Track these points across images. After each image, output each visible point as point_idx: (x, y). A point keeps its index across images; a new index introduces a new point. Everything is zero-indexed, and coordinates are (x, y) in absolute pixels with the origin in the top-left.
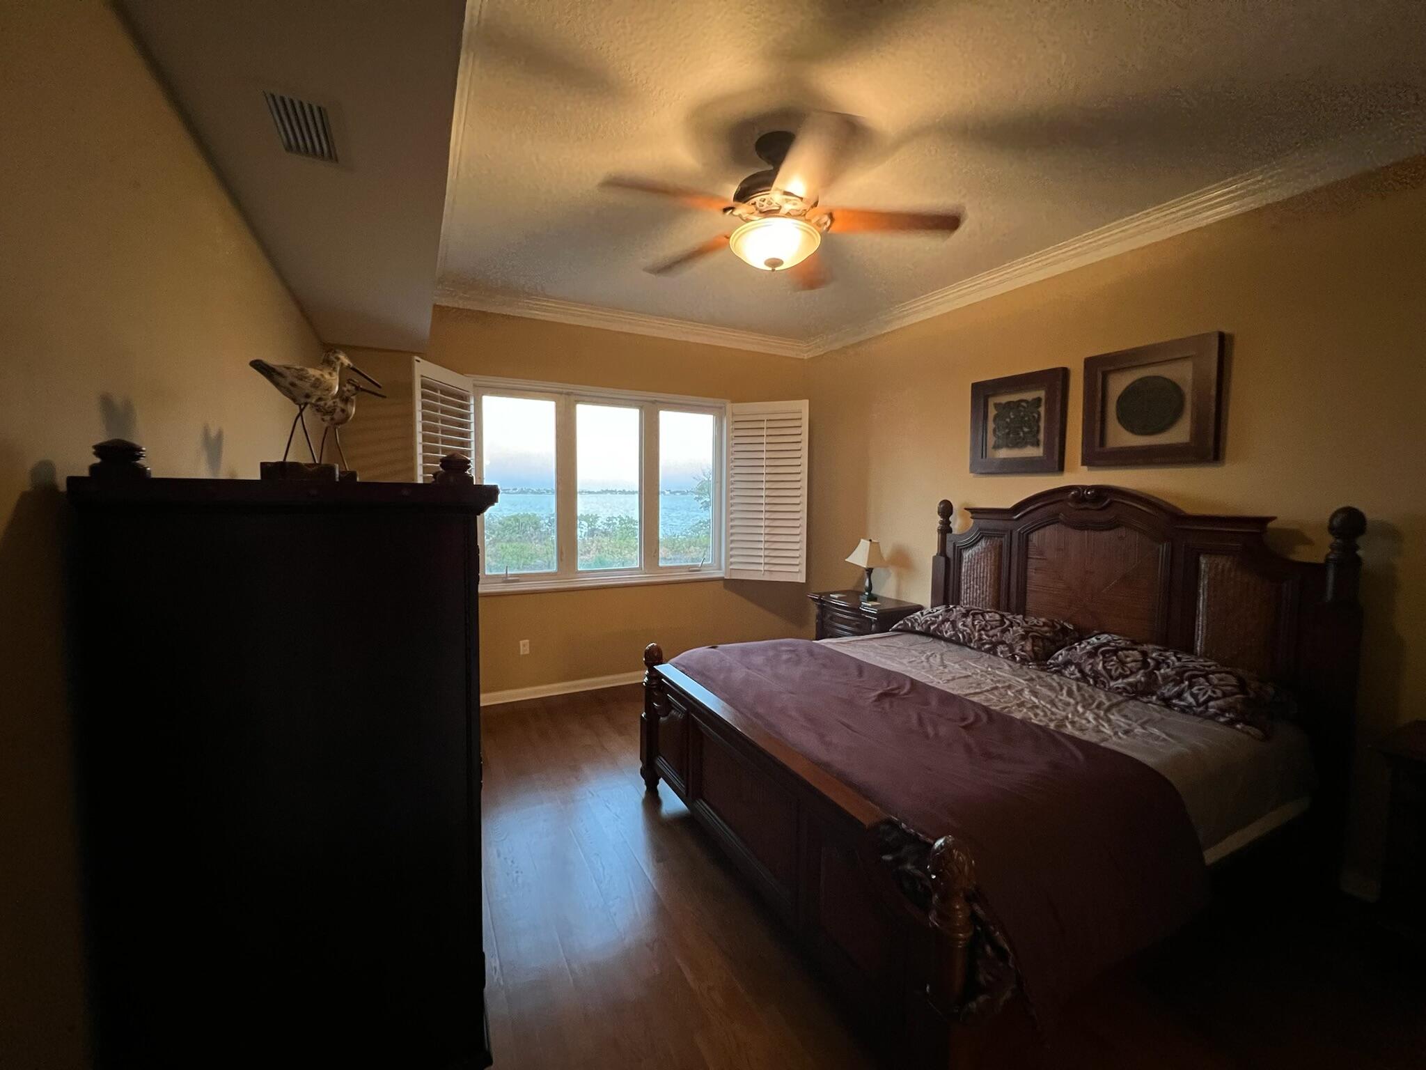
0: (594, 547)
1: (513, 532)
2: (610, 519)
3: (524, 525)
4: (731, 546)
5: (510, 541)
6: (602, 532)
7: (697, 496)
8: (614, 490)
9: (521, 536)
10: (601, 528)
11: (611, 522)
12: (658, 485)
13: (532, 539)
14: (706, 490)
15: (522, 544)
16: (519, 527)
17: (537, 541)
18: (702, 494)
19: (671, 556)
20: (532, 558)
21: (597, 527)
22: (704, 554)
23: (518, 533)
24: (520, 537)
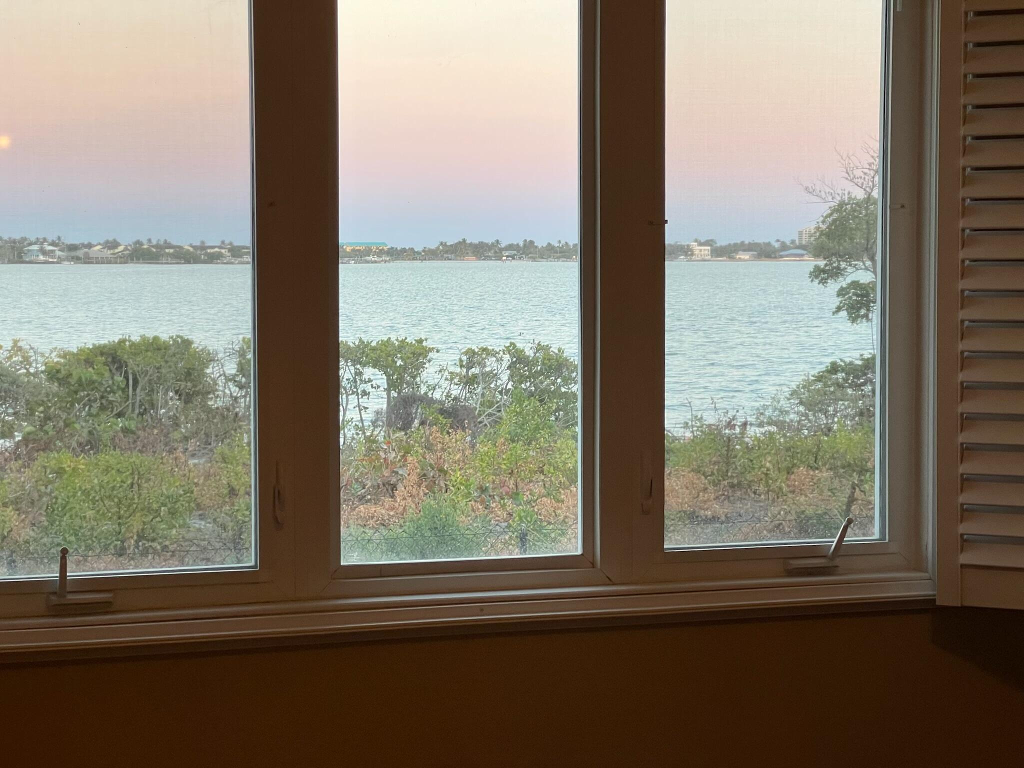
0: (409, 474)
1: (102, 408)
2: (473, 358)
3: (142, 382)
4: (965, 468)
5: (92, 444)
6: (442, 412)
7: (822, 263)
8: (489, 240)
9: (133, 425)
10: (437, 395)
11: (475, 370)
12: (660, 222)
13: (176, 435)
14: (859, 239)
15: (135, 458)
16: (124, 390)
17: (192, 445)
18: (841, 256)
19: (717, 508)
20: (173, 513)
21: (423, 389)
22: (852, 500)
23: (119, 415)
24: (126, 431)
